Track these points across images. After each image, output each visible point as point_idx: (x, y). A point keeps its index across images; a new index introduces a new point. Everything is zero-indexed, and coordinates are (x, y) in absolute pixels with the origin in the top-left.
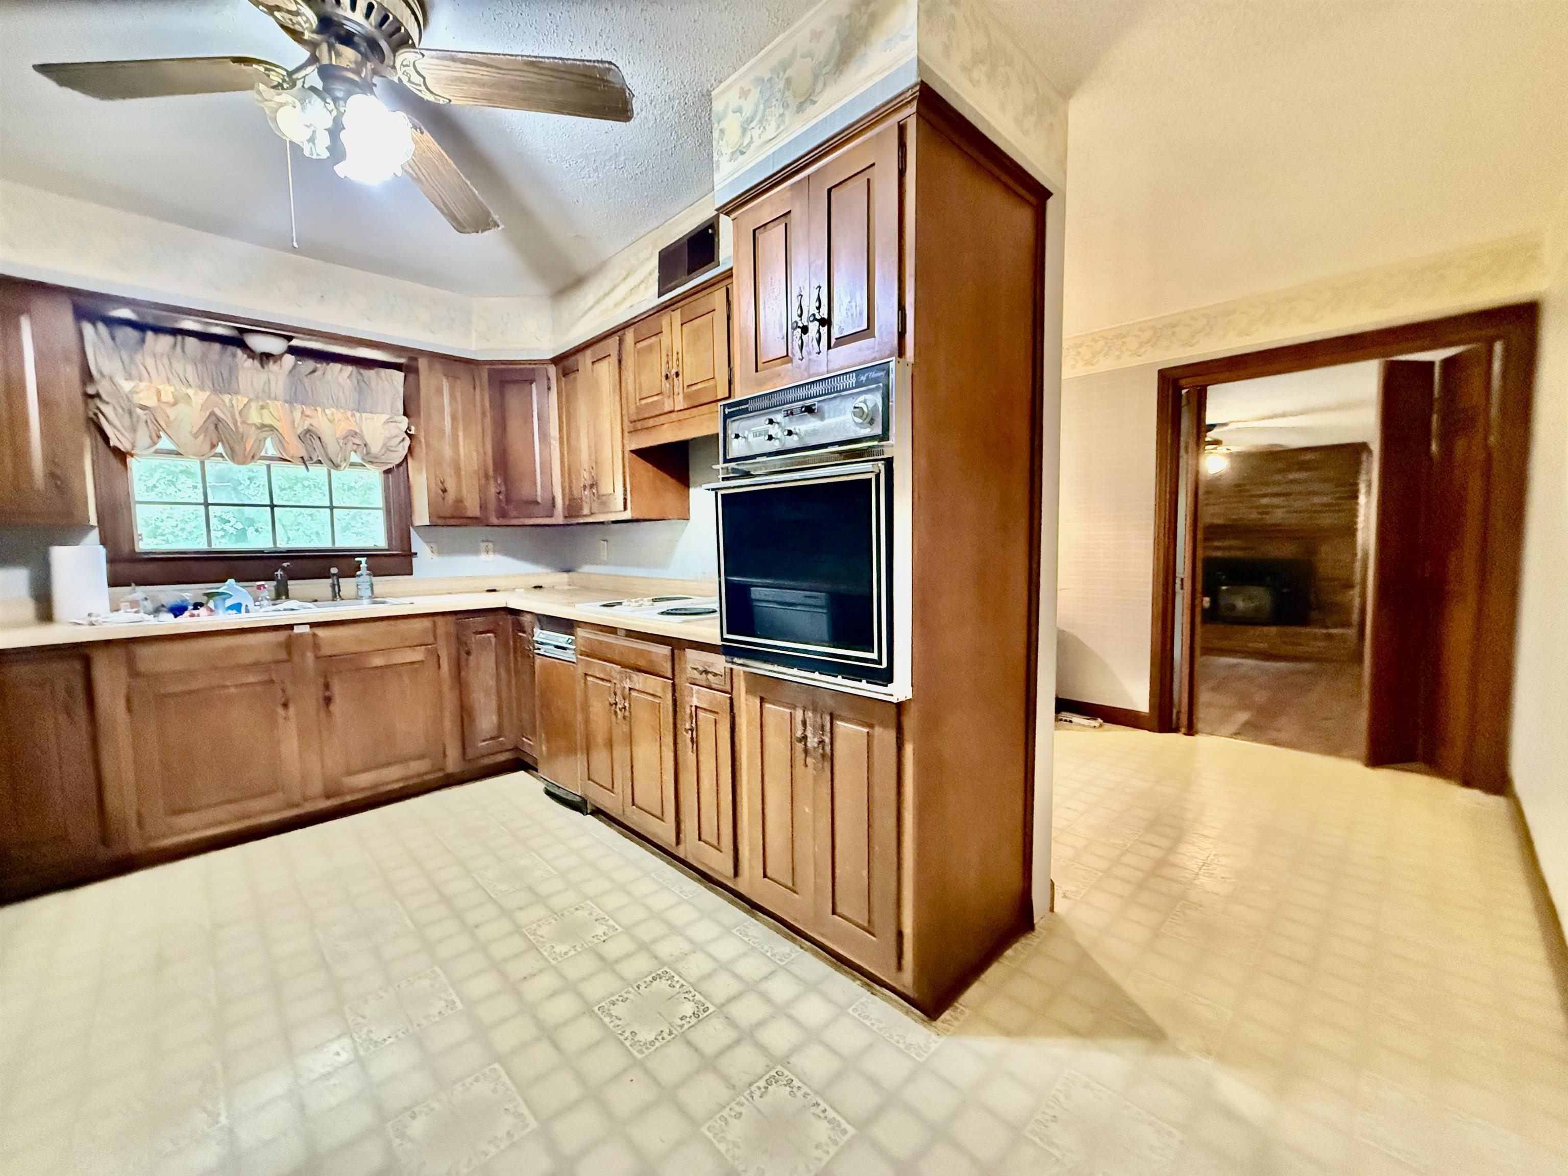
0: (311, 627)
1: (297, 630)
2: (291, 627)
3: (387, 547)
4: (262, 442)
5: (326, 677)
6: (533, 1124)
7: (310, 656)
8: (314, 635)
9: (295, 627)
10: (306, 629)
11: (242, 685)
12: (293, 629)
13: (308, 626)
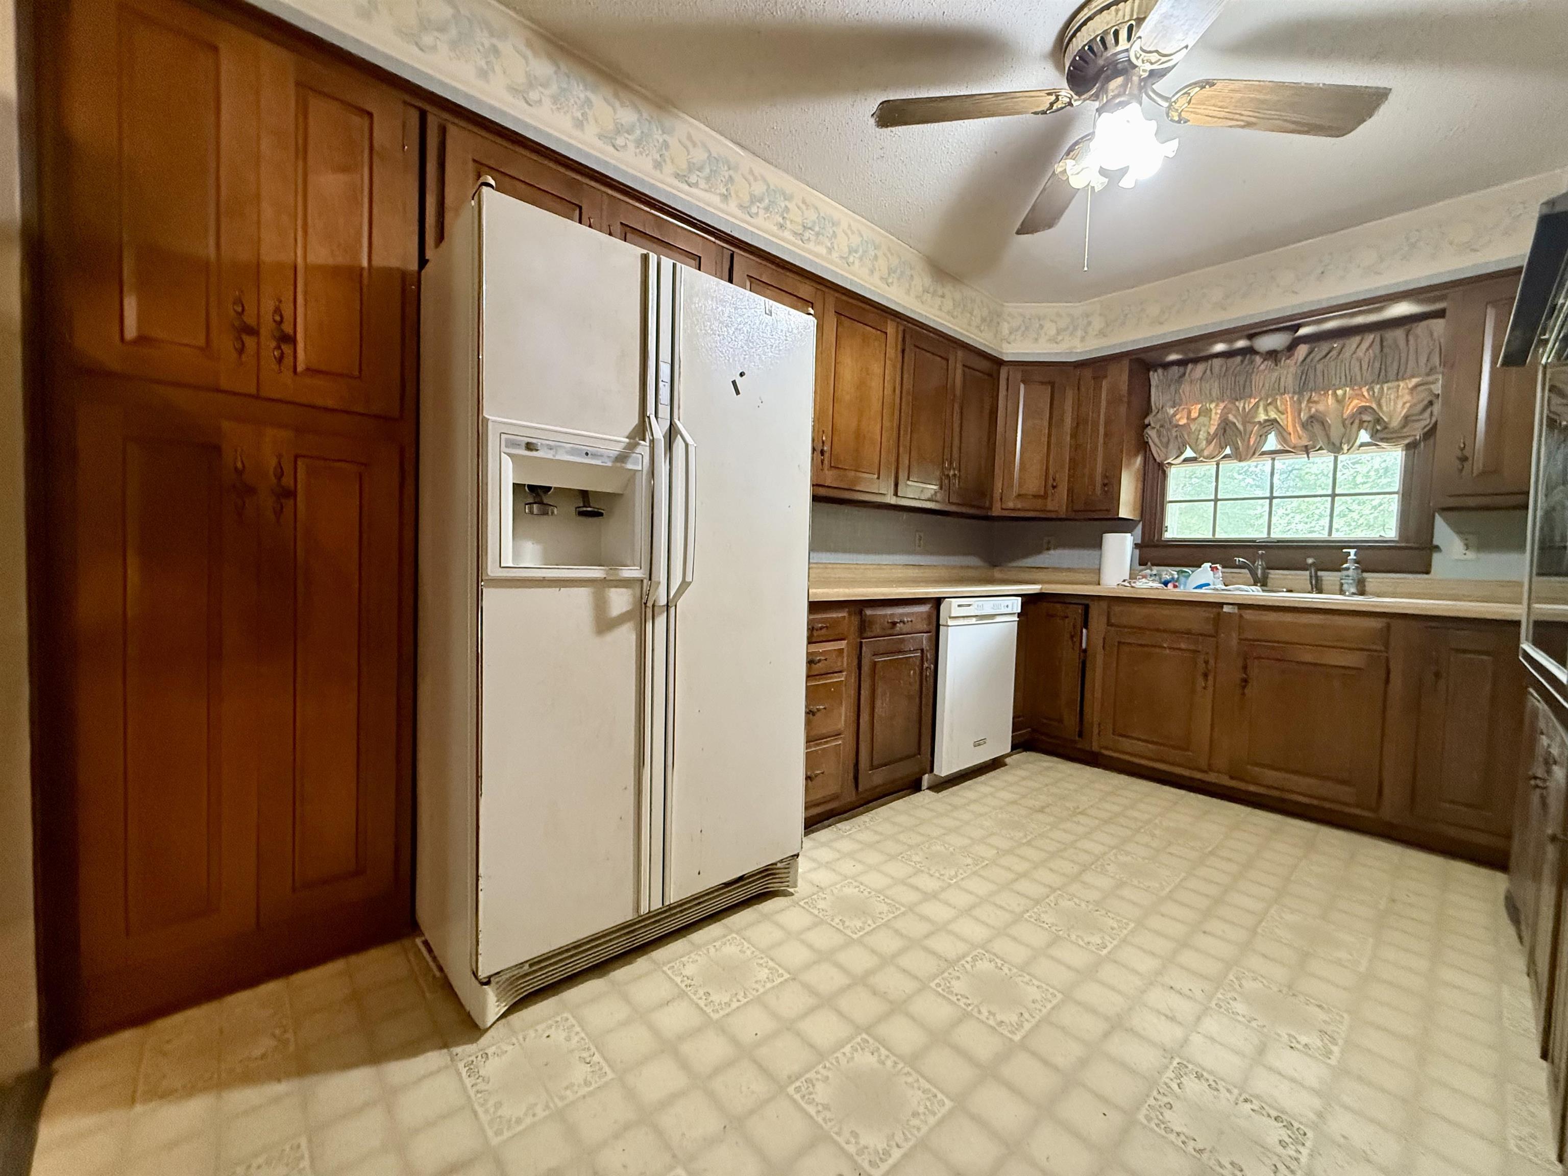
0: (1239, 609)
1: (1226, 609)
2: (1221, 605)
3: (1397, 539)
4: (1264, 437)
5: (1245, 659)
6: (1017, 1038)
7: (1234, 635)
8: (1241, 616)
9: (1225, 606)
10: (1235, 610)
11: (1174, 649)
12: (1222, 608)
13: (1236, 607)
